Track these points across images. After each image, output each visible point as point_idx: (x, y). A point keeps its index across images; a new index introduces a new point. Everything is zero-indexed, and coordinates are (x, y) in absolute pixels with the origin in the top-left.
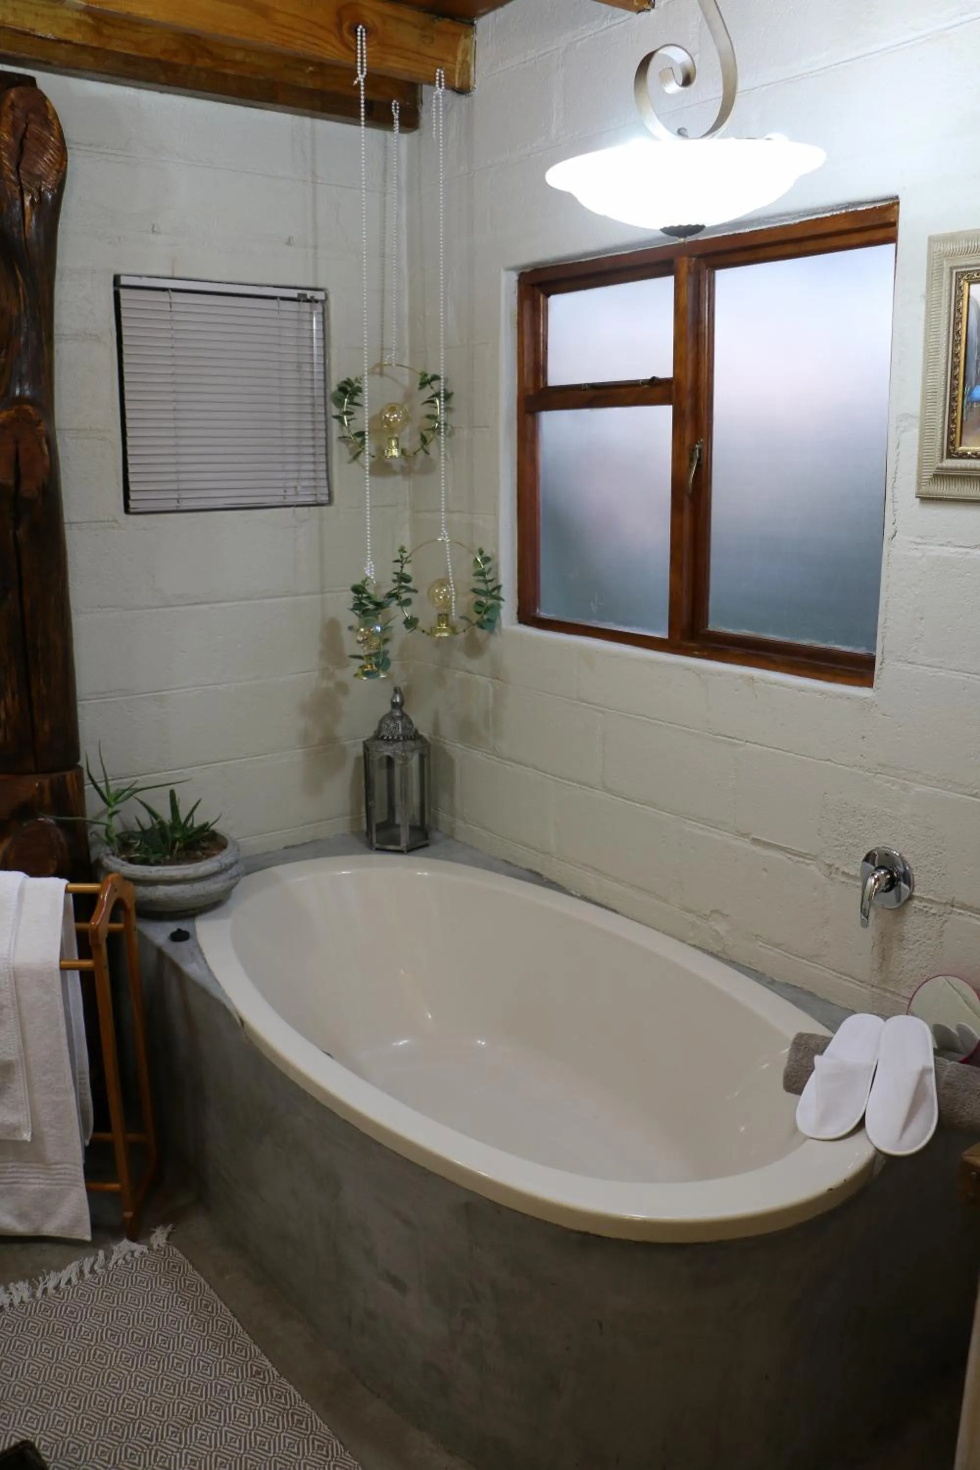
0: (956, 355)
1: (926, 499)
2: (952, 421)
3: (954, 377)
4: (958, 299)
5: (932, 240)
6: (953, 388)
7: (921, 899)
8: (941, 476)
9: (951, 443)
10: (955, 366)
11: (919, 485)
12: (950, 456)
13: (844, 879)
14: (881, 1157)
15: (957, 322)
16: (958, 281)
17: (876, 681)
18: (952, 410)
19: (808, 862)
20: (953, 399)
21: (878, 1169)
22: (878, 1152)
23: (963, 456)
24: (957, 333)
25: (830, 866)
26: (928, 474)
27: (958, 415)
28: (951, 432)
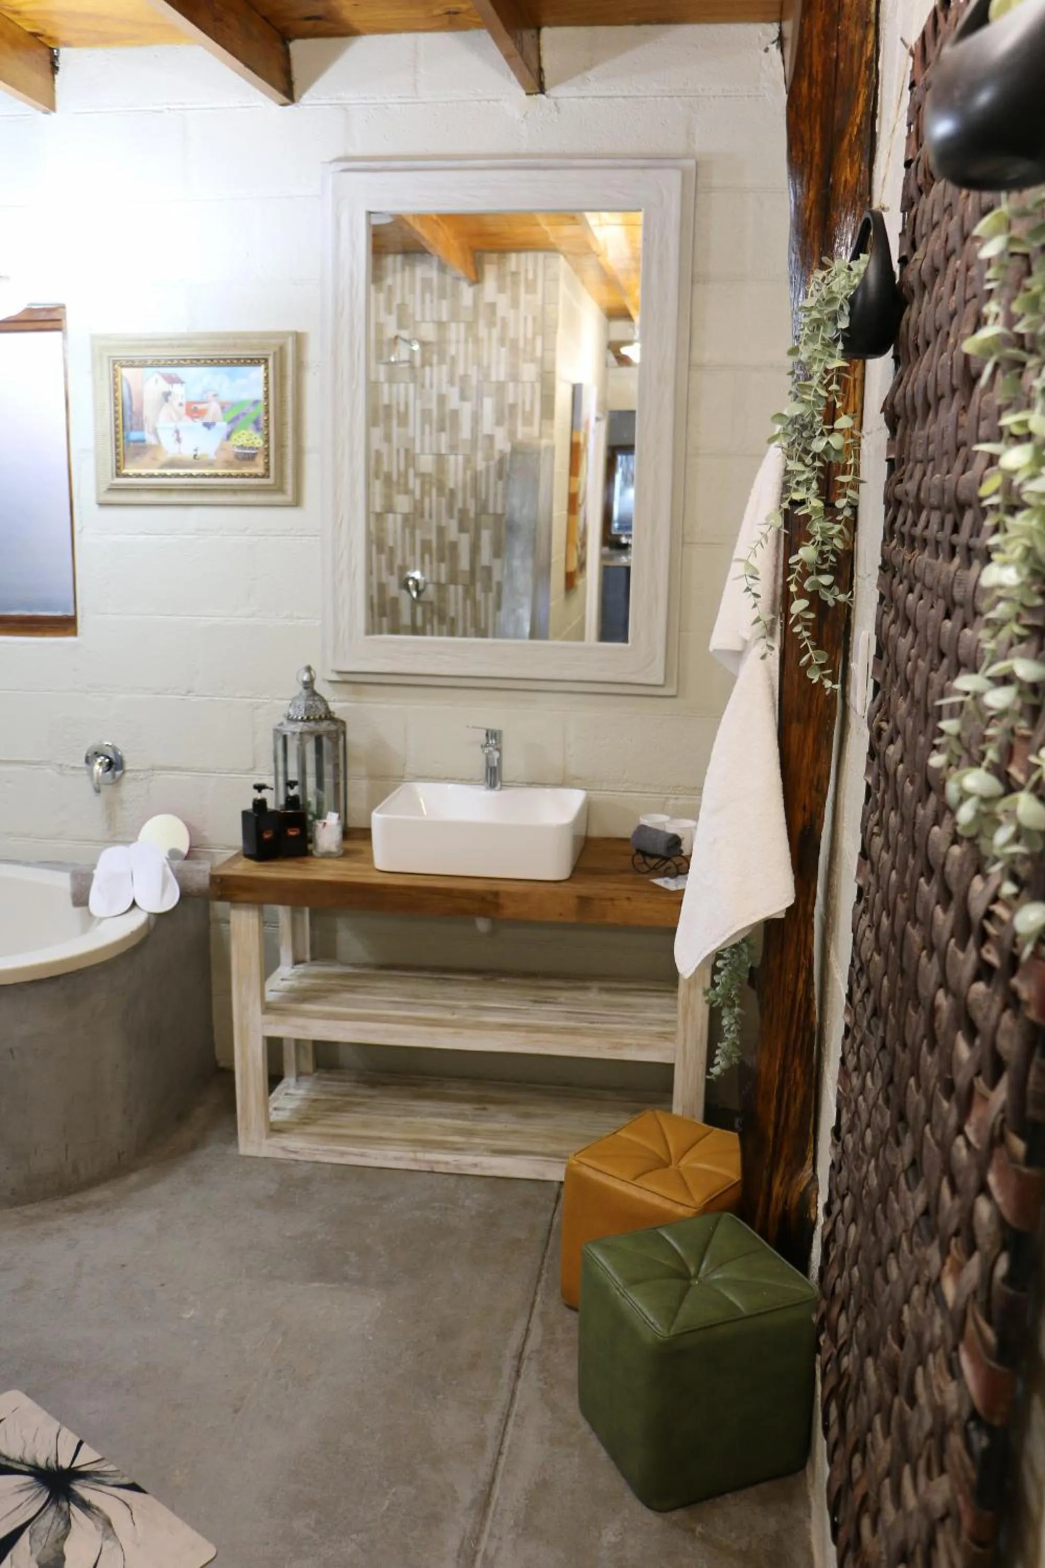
0: (116, 412)
1: (102, 505)
2: (117, 454)
3: (116, 426)
4: (115, 377)
5: (94, 337)
6: (116, 433)
7: (131, 771)
8: (113, 489)
9: (118, 468)
10: (116, 419)
11: (98, 494)
12: (118, 475)
13: (73, 772)
14: (152, 917)
15: (115, 391)
16: (114, 364)
17: (80, 630)
18: (117, 447)
19: (43, 767)
20: (117, 440)
21: (152, 923)
22: (150, 914)
23: (127, 476)
24: (116, 398)
25: (61, 765)
26: (104, 487)
27: (121, 450)
28: (117, 461)
